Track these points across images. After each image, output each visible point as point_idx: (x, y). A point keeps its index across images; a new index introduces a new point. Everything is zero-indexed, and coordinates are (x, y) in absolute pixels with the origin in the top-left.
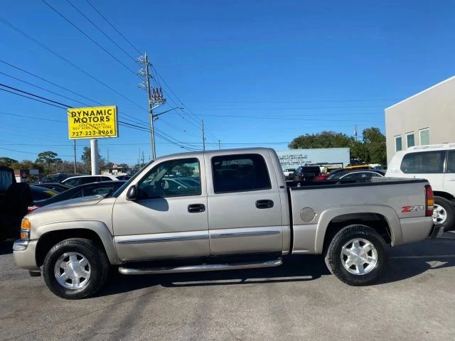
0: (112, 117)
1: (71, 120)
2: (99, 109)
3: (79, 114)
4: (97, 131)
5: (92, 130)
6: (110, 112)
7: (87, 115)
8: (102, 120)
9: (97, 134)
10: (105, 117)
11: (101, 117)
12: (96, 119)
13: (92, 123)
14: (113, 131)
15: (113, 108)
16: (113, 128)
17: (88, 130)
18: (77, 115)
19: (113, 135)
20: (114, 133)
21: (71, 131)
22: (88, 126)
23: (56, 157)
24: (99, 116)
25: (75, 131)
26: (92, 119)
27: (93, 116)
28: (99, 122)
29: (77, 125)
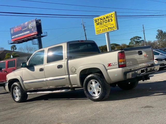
0: (113, 19)
1: (95, 24)
2: (107, 15)
3: (98, 20)
4: (107, 28)
5: (105, 28)
6: (112, 16)
7: (102, 20)
8: (109, 21)
9: (107, 30)
10: (110, 19)
11: (108, 20)
12: (106, 22)
13: (105, 24)
14: (115, 27)
15: (113, 13)
16: (114, 25)
17: (103, 28)
18: (98, 21)
19: (115, 29)
20: (115, 28)
21: (96, 30)
22: (103, 26)
23: (141, 40)
24: (107, 20)
25: (98, 30)
26: (104, 22)
27: (104, 20)
28: (108, 23)
29: (98, 26)
